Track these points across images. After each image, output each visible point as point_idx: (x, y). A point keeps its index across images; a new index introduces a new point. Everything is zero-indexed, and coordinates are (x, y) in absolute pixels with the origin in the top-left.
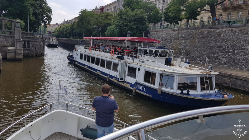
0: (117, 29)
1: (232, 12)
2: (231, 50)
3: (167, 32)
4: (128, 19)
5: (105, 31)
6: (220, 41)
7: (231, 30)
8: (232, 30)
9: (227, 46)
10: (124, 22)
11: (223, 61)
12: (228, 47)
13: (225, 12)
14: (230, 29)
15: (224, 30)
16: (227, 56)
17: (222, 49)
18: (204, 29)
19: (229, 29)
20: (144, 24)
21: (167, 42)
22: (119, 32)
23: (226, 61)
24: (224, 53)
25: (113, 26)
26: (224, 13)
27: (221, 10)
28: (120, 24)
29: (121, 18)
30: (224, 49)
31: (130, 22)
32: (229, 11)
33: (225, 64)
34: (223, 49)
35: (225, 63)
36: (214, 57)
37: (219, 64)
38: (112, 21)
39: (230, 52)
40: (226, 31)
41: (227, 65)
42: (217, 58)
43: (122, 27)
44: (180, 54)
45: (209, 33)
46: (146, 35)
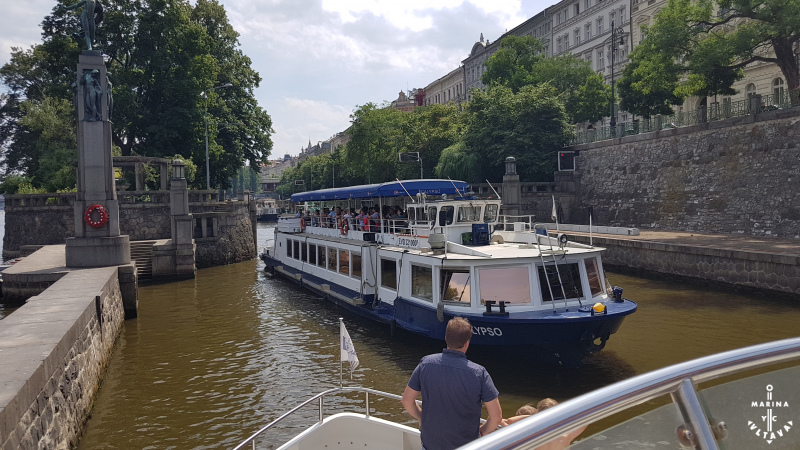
0: (471, 152)
3: (636, 145)
4: (503, 118)
5: (436, 163)
10: (493, 130)
18: (764, 120)
20: (557, 127)
21: (641, 178)
22: (478, 161)
25: (458, 145)
28: (478, 136)
29: (480, 117)
31: (510, 125)
38: (453, 131)
43: (487, 145)
44: (691, 210)
45: (783, 131)
46: (567, 162)
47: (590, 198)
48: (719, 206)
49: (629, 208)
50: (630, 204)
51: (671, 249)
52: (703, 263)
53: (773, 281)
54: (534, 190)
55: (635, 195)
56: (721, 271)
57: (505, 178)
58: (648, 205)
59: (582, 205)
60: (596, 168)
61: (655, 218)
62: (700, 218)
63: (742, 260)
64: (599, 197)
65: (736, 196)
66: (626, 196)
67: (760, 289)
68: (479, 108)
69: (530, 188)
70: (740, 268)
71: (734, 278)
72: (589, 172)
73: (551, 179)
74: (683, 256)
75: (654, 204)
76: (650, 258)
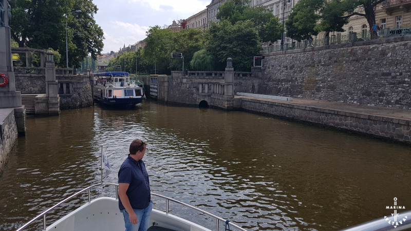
0: (209, 54)
1: (402, 14)
2: (406, 80)
3: (293, 55)
4: (227, 37)
5: (191, 60)
6: (386, 65)
7: (403, 45)
8: (405, 45)
9: (398, 72)
10: (221, 43)
11: (394, 98)
12: (401, 74)
13: (391, 15)
14: (403, 43)
15: (391, 45)
16: (400, 89)
17: (390, 77)
18: (357, 45)
19: (400, 43)
20: (254, 44)
21: (295, 72)
22: (213, 60)
23: (398, 98)
24: (394, 84)
25: (203, 51)
26: (389, 17)
27: (383, 13)
28: (214, 46)
29: (215, 36)
30: (395, 77)
31: (230, 41)
32: (398, 14)
33: (398, 104)
34: (393, 78)
35: (397, 102)
36: (377, 92)
37: (386, 104)
38: (200, 43)
39: (404, 82)
40: (395, 47)
41: (401, 104)
42: (382, 94)
43: (218, 51)
44: (318, 90)
45: (366, 51)
46: (258, 63)
47: (268, 81)
48: (332, 88)
49: (288, 87)
50: (288, 85)
51: (308, 109)
52: (323, 116)
53: (356, 127)
54: (241, 76)
55: (291, 81)
56: (331, 121)
57: (226, 69)
58: (298, 85)
59: (264, 84)
60: (273, 66)
61: (301, 93)
62: (322, 94)
63: (342, 115)
64: (273, 81)
65: (341, 83)
66: (287, 81)
67: (350, 130)
68: (214, 31)
69: (239, 75)
70: (341, 120)
71: (338, 124)
72: (269, 68)
73: (250, 70)
74: (314, 112)
75: (300, 85)
76: (297, 113)
